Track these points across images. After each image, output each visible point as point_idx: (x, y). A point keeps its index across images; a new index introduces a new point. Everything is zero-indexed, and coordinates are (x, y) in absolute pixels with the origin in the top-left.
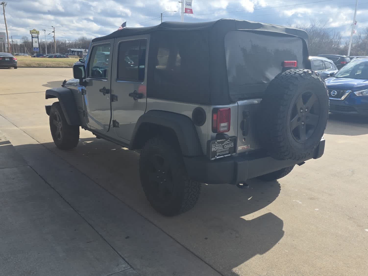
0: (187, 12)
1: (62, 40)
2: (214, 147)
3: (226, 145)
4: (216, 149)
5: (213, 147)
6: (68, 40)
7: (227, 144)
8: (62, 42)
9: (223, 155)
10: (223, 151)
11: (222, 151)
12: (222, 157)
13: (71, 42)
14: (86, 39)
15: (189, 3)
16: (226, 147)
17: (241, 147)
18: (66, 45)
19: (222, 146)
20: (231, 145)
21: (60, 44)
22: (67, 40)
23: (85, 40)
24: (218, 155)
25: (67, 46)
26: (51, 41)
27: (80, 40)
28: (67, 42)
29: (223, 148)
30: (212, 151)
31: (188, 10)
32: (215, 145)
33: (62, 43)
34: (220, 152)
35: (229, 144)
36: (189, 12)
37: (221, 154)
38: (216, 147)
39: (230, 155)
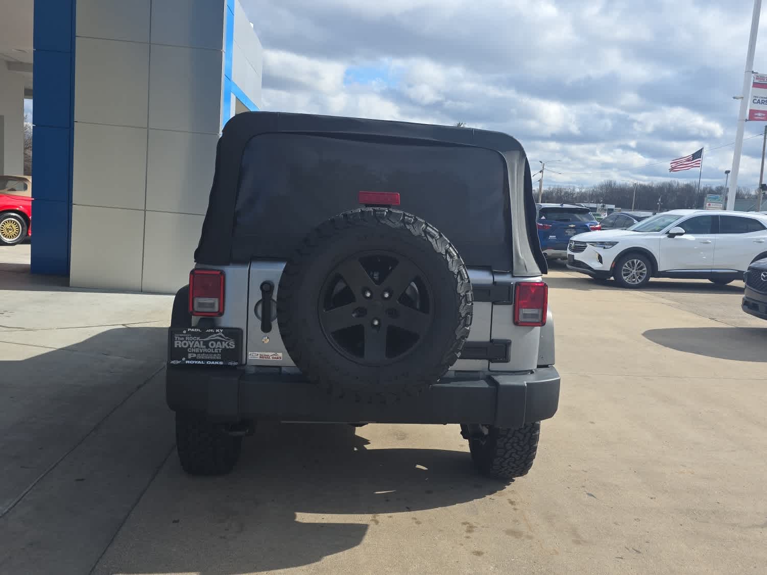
0: (756, 118)
1: (567, 187)
2: (181, 341)
3: (214, 343)
4: (185, 344)
5: (177, 340)
6: (579, 188)
7: (216, 341)
8: (567, 190)
9: (205, 360)
10: (205, 353)
11: (201, 351)
12: (199, 362)
13: (583, 190)
14: (615, 184)
15: (762, 98)
16: (212, 345)
17: (257, 353)
18: (574, 196)
19: (202, 343)
20: (228, 345)
21: (563, 194)
22: (576, 186)
23: (613, 186)
24: (192, 358)
25: (576, 198)
26: (548, 189)
27: (601, 187)
28: (577, 190)
29: (205, 347)
30: (176, 346)
31: (759, 114)
32: (185, 337)
33: (566, 193)
34: (197, 353)
35: (221, 341)
36: (759, 118)
37: (199, 356)
38: (185, 340)
39: (221, 363)
